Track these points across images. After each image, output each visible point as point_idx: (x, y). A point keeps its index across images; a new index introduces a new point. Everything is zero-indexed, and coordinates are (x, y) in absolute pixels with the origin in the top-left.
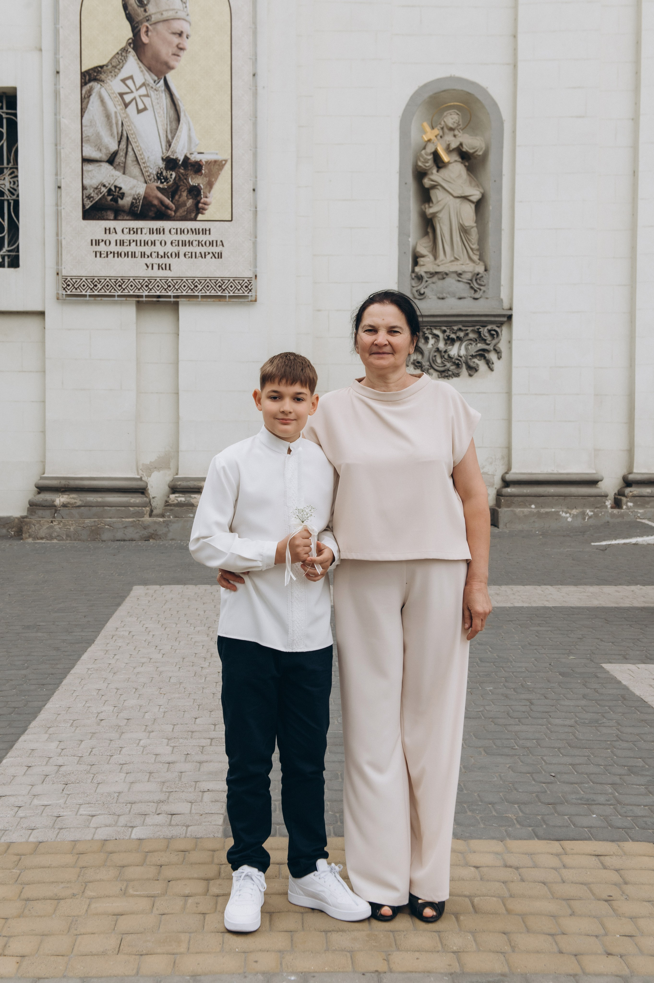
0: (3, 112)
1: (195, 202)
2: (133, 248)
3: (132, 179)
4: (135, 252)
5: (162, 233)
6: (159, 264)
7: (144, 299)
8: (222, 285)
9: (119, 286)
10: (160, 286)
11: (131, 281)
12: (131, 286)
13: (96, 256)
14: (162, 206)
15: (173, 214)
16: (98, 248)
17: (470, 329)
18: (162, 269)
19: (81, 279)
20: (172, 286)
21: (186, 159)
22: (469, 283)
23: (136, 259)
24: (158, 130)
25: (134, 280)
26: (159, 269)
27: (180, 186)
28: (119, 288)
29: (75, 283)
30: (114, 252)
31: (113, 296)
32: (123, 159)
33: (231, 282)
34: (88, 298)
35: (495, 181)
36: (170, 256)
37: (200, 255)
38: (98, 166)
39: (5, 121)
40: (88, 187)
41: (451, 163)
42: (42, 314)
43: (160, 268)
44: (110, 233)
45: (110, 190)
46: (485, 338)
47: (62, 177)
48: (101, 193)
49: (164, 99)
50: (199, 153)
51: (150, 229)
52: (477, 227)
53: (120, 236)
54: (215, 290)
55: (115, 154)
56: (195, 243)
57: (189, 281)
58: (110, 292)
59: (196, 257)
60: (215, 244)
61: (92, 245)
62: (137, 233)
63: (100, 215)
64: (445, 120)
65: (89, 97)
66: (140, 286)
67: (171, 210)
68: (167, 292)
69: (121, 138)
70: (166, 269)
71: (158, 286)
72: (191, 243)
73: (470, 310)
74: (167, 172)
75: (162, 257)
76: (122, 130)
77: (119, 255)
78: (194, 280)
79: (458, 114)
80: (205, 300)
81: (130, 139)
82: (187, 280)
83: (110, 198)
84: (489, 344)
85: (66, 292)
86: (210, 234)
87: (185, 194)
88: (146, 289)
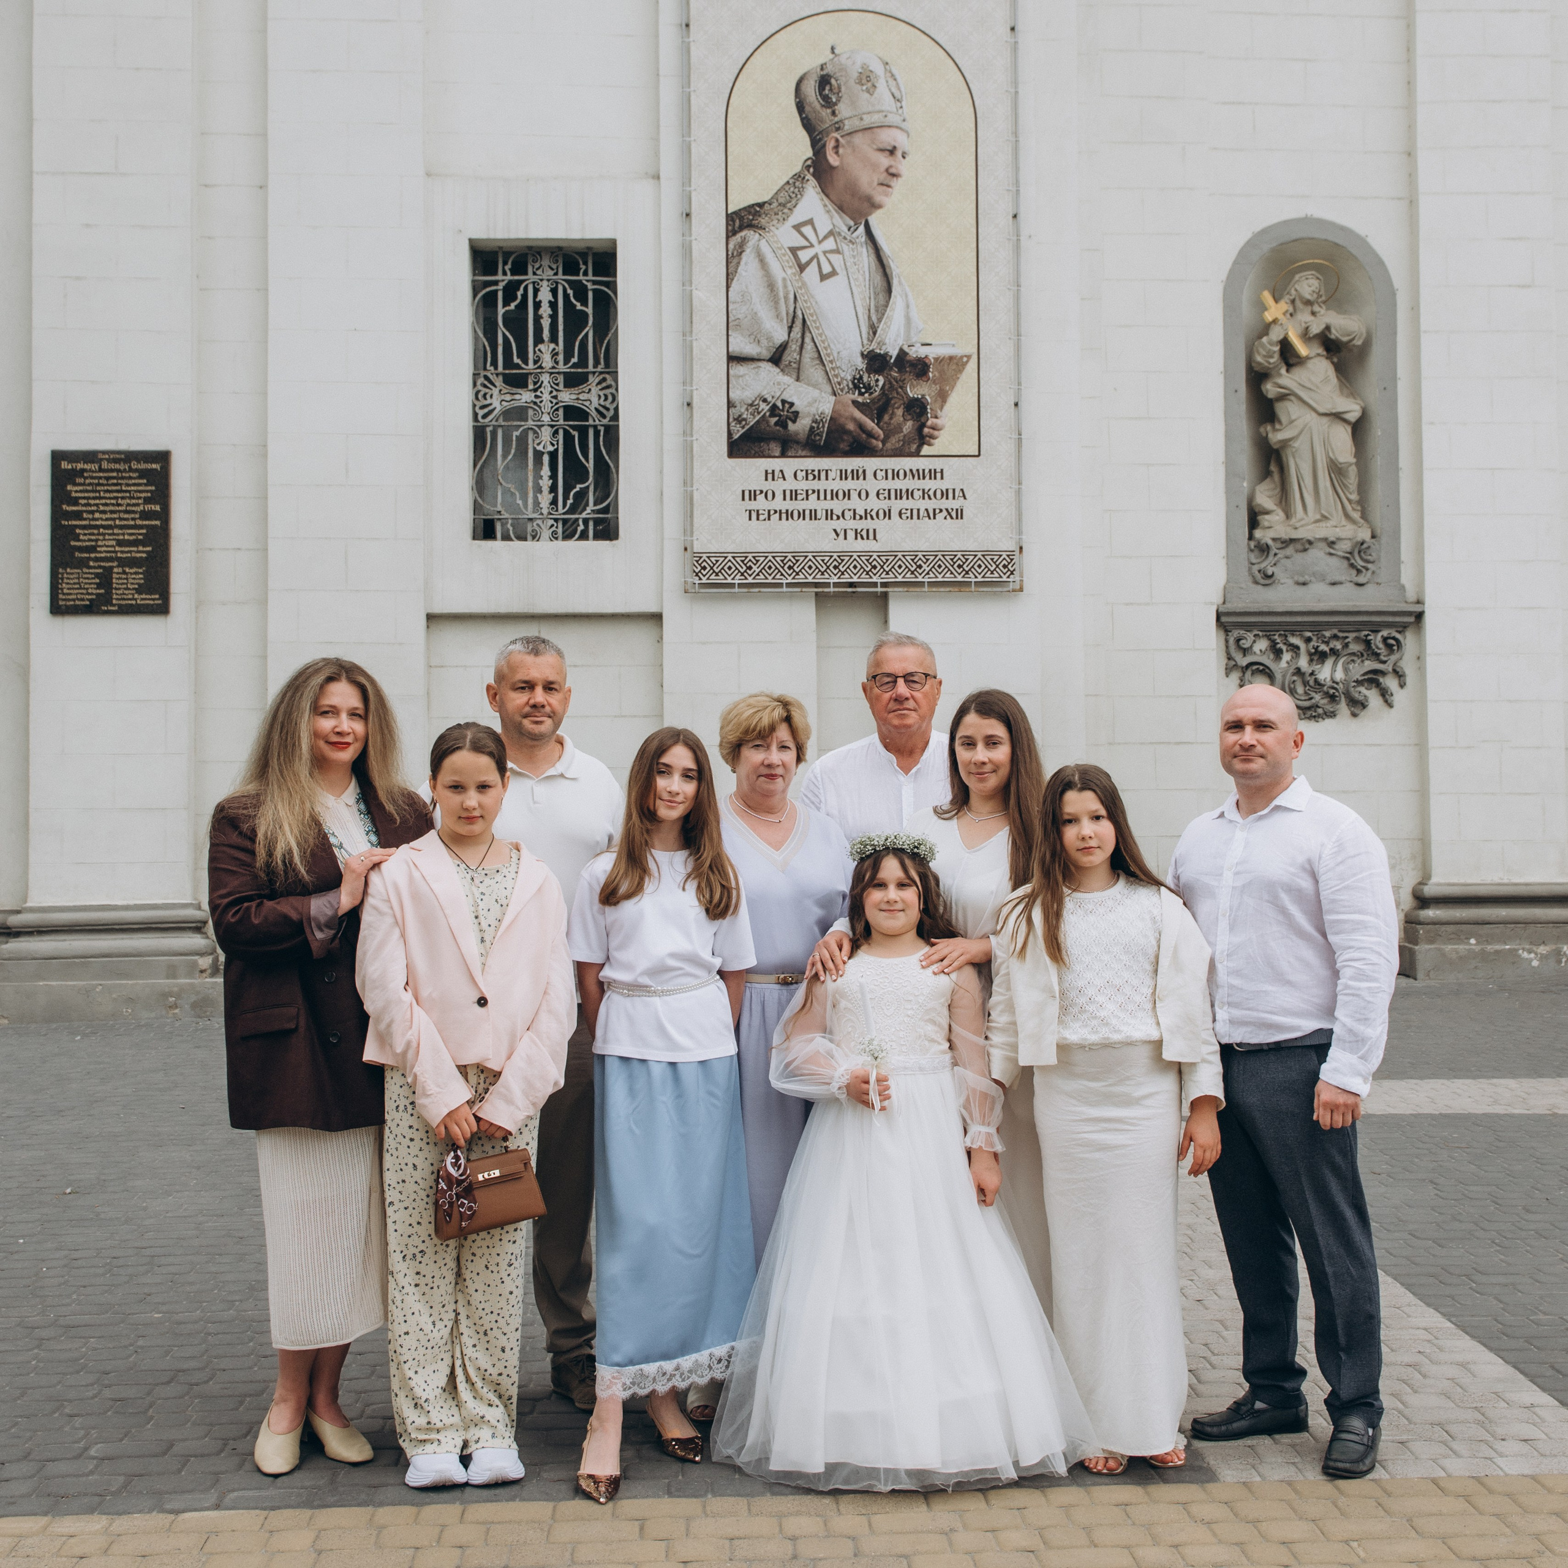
0: (588, 281)
1: (917, 424)
2: (812, 503)
3: (811, 388)
4: (815, 511)
5: (862, 478)
6: (856, 530)
7: (832, 589)
8: (964, 563)
9: (790, 568)
10: (859, 567)
11: (810, 560)
12: (810, 567)
13: (750, 519)
14: (861, 433)
15: (880, 445)
16: (752, 505)
17: (1352, 635)
18: (862, 538)
19: (726, 557)
20: (879, 567)
21: (902, 354)
22: (1348, 558)
23: (817, 521)
24: (855, 307)
25: (814, 557)
26: (856, 538)
27: (892, 399)
28: (790, 572)
29: (714, 565)
30: (780, 511)
31: (780, 585)
32: (796, 356)
33: (979, 559)
34: (736, 590)
35: (1385, 389)
36: (875, 517)
37: (926, 515)
38: (754, 368)
39: (590, 294)
40: (738, 405)
41: (1312, 358)
42: (657, 618)
43: (859, 535)
44: (773, 479)
45: (774, 407)
46: (1379, 651)
47: (694, 388)
48: (759, 413)
49: (865, 256)
50: (923, 345)
51: (841, 471)
52: (1357, 464)
53: (790, 484)
54: (952, 573)
55: (783, 348)
56: (917, 494)
57: (907, 557)
58: (774, 578)
59: (919, 518)
60: (951, 495)
61: (743, 499)
62: (819, 479)
63: (757, 449)
64: (1296, 286)
65: (741, 253)
66: (825, 567)
67: (876, 439)
68: (871, 577)
69: (793, 322)
70: (868, 538)
71: (855, 567)
72: (910, 494)
73: (1351, 603)
74: (869, 377)
75: (861, 517)
76: (795, 308)
77: (789, 515)
78: (916, 556)
79: (1318, 278)
80: (934, 589)
81: (808, 323)
82: (904, 556)
83: (774, 420)
84: (1384, 662)
85: (700, 579)
86: (942, 478)
87: (900, 412)
88: (835, 572)
